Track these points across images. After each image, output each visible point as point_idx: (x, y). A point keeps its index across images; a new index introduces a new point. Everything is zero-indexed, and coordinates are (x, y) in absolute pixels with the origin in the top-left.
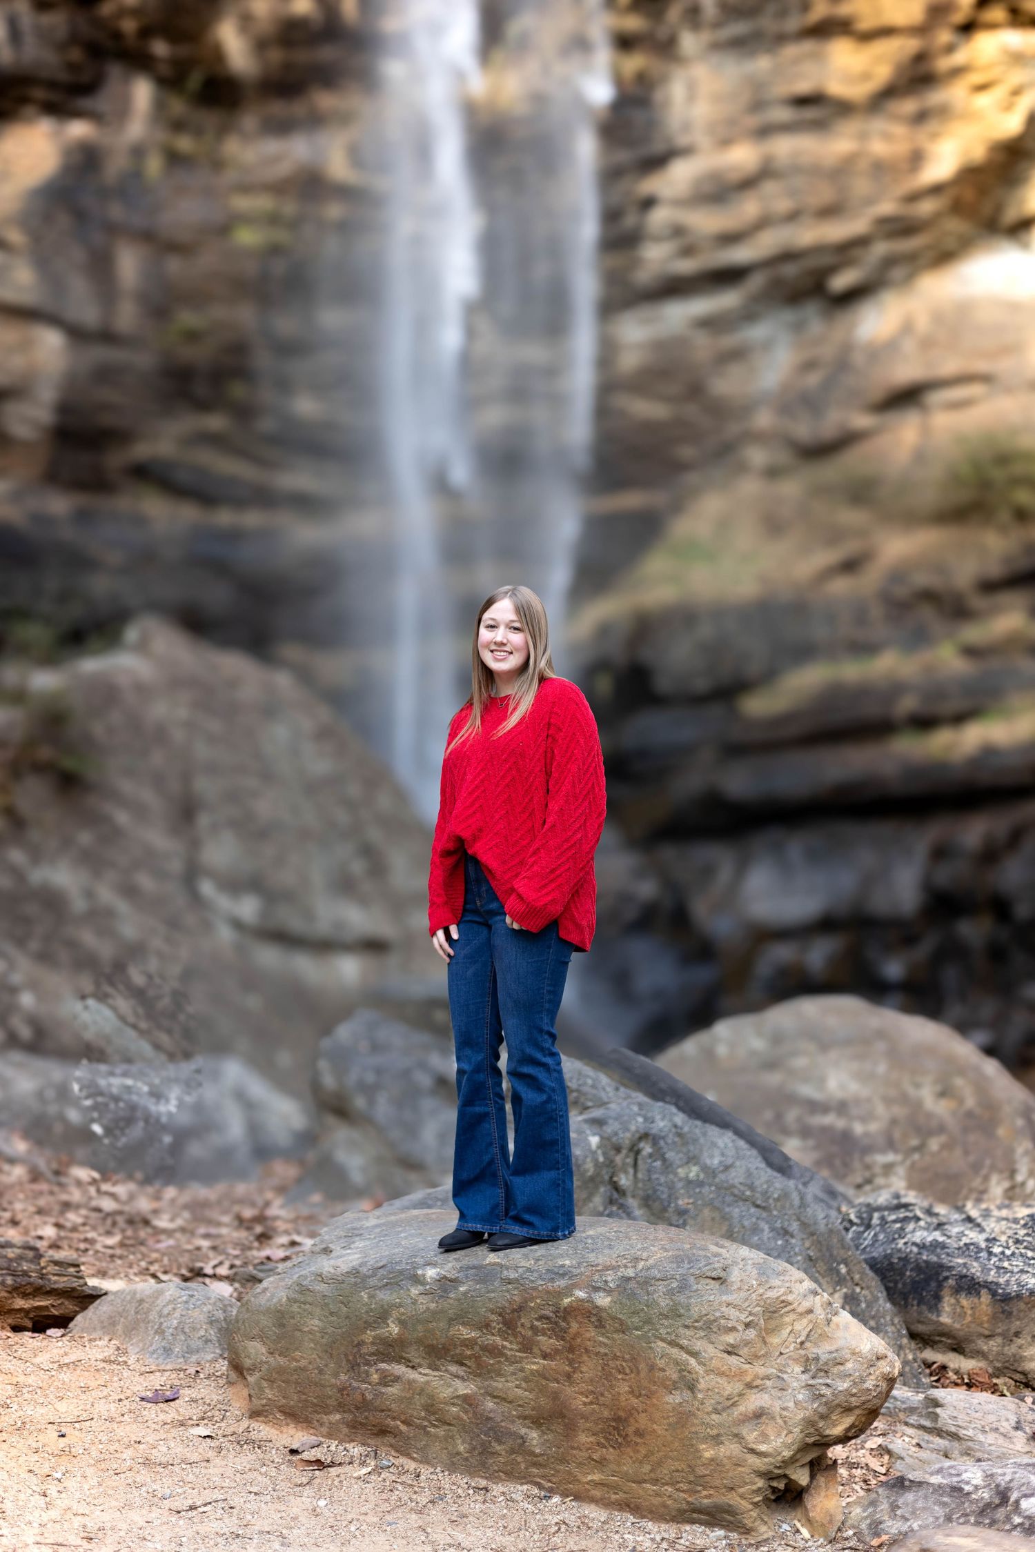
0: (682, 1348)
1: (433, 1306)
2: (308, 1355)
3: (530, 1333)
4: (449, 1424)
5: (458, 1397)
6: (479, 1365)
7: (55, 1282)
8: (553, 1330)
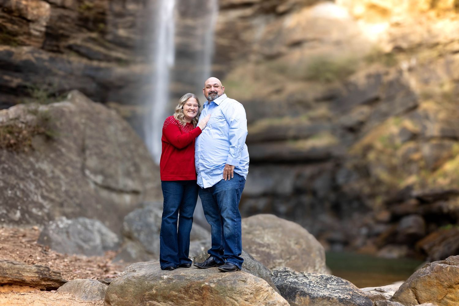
0: (233, 299)
1: (165, 286)
2: (129, 298)
3: (192, 294)
7: (54, 278)
8: (199, 293)
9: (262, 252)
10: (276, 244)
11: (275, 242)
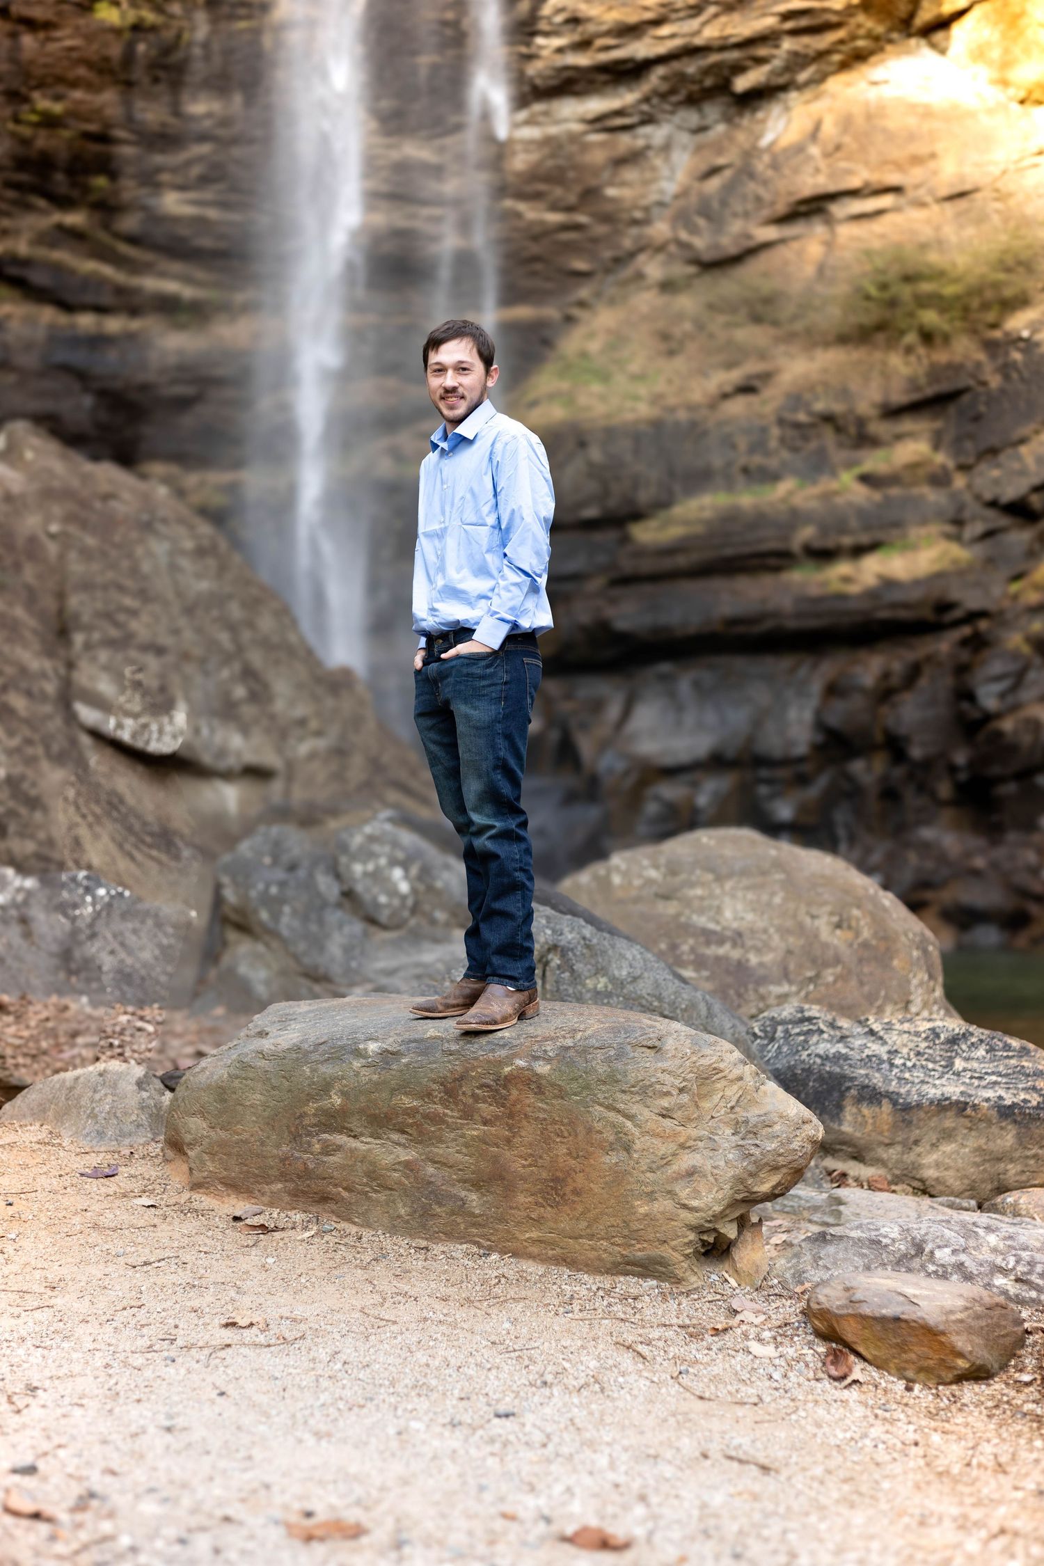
0: (619, 1111)
1: (375, 1077)
2: (249, 1128)
3: (471, 1101)
4: (391, 1189)
5: (399, 1163)
6: (421, 1133)
8: (494, 1097)
9: (718, 959)
10: (765, 931)
11: (761, 924)
